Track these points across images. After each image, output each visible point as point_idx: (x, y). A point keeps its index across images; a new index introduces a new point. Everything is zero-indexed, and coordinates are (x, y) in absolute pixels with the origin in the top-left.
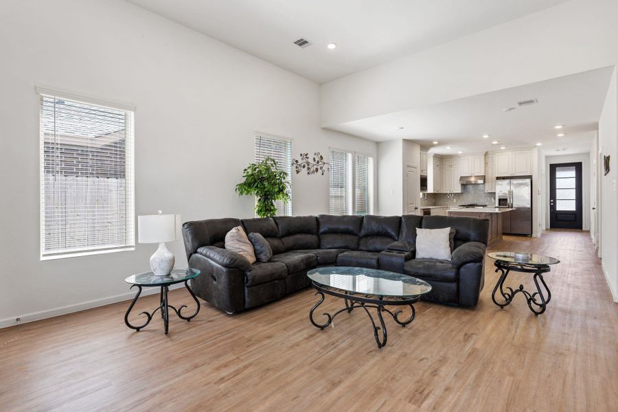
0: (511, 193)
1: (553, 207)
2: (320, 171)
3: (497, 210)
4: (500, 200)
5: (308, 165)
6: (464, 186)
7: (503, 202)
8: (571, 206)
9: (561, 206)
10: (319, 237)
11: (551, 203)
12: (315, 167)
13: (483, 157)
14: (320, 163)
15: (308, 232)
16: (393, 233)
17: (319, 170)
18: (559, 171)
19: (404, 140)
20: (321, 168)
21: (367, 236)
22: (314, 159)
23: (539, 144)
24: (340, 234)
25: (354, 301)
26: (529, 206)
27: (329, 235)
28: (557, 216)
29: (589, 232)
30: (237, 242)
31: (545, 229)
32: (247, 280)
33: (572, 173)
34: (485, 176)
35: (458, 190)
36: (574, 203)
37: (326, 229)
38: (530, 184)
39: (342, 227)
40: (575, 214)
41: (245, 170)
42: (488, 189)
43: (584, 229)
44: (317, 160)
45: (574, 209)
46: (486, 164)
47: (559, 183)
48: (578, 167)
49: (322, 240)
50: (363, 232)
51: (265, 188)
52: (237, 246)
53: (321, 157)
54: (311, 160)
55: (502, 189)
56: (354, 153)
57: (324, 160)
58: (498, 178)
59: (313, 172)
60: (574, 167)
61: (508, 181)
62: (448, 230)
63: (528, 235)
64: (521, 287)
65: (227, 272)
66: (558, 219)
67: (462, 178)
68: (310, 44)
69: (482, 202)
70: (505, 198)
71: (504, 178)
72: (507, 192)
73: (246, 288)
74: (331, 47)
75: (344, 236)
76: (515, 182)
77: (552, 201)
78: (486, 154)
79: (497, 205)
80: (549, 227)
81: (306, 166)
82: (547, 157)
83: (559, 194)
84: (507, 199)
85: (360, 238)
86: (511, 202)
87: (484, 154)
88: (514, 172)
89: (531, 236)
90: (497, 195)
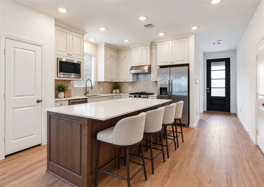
0: (170, 82)
1: (209, 93)
4: (161, 89)
7: (163, 91)
9: (214, 94)
13: (149, 48)
18: (213, 65)
23: (194, 28)
28: (211, 101)
29: (235, 114)
31: (202, 112)
34: (150, 66)
36: (224, 90)
38: (187, 72)
40: (225, 99)
43: (231, 112)
45: (224, 96)
46: (151, 54)
47: (213, 75)
48: (227, 62)
55: (163, 78)
61: (168, 69)
63: (185, 124)
66: (213, 103)
69: (150, 90)
70: (165, 86)
71: (165, 67)
72: (167, 81)
77: (208, 89)
78: (152, 44)
79: (159, 94)
80: (206, 110)
82: (205, 54)
83: (213, 83)
84: (166, 88)
86: (171, 91)
87: (149, 44)
88: (173, 61)
89: (187, 126)
90: (159, 84)
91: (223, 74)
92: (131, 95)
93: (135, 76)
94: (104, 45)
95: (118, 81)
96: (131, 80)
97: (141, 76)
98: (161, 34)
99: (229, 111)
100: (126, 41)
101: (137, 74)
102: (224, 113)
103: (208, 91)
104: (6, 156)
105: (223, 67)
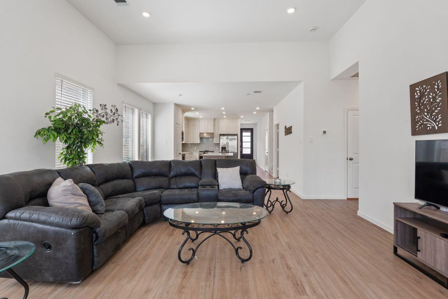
0: (227, 143)
1: (241, 152)
2: (116, 122)
3: (221, 154)
4: (222, 148)
5: (107, 115)
6: (201, 138)
7: (224, 149)
8: (249, 151)
9: (244, 152)
10: (133, 181)
12: (112, 118)
13: (212, 122)
14: (116, 115)
15: (123, 177)
16: (197, 173)
17: (115, 120)
18: (244, 132)
19: (175, 104)
20: (117, 119)
21: (176, 176)
22: (111, 110)
23: (242, 117)
24: (153, 177)
25: (199, 232)
26: (236, 152)
27: (143, 179)
30: (71, 196)
32: (97, 237)
33: (249, 134)
34: (213, 133)
35: (198, 142)
36: (250, 149)
37: (140, 173)
38: (237, 139)
39: (155, 171)
40: (251, 156)
41: (47, 114)
42: (215, 141)
44: (114, 111)
45: (250, 153)
46: (214, 125)
47: (244, 139)
48: (252, 131)
49: (137, 184)
50: (172, 173)
51: (84, 135)
52: (72, 201)
53: (117, 110)
54: (108, 111)
55: (223, 141)
56: (140, 110)
57: (119, 112)
58: (221, 135)
59: (110, 122)
60: (250, 131)
61: (226, 137)
62: (238, 168)
64: (277, 199)
65: (76, 235)
67: (200, 133)
68: (127, 5)
69: (211, 149)
70: (225, 146)
71: (224, 135)
73: (95, 247)
74: (146, 15)
75: (156, 178)
76: (230, 137)
77: (241, 149)
78: (214, 119)
79: (221, 151)
81: (105, 117)
82: (241, 124)
83: (244, 145)
85: (170, 179)
86: (228, 148)
88: (229, 132)
90: (221, 145)
91: (249, 139)
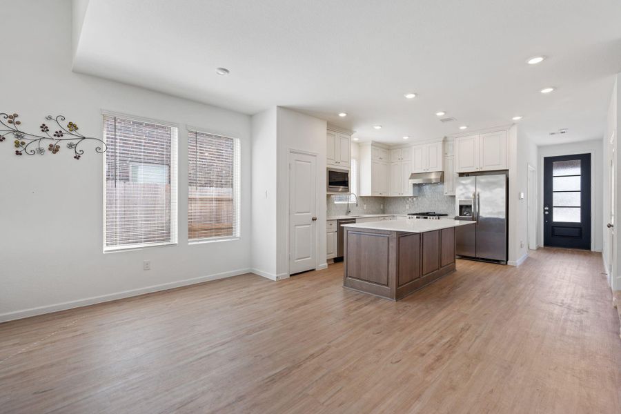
0: (476, 197)
1: (548, 217)
2: (67, 151)
3: (457, 223)
4: (461, 207)
6: (418, 186)
7: (464, 208)
8: (574, 217)
9: (559, 217)
11: (545, 211)
13: (440, 145)
17: (63, 148)
19: (280, 107)
23: (516, 118)
26: (503, 216)
28: (553, 231)
29: (600, 254)
31: (535, 248)
34: (442, 172)
35: (409, 192)
36: (578, 211)
38: (505, 183)
40: (581, 228)
42: (447, 190)
43: (593, 249)
44: (54, 129)
45: (579, 221)
46: (445, 154)
47: (557, 184)
48: (585, 161)
55: (464, 191)
57: (83, 132)
58: (461, 175)
59: (38, 152)
60: (580, 161)
61: (472, 178)
63: (501, 261)
66: (556, 233)
67: (413, 175)
69: (441, 209)
70: (469, 204)
71: (467, 174)
72: (471, 196)
76: (482, 179)
77: (547, 208)
78: (445, 141)
79: (457, 214)
80: (542, 245)
82: (540, 148)
83: (557, 199)
84: (471, 206)
86: (477, 211)
87: (442, 139)
88: (481, 166)
89: (505, 263)
90: (457, 200)
91: (576, 183)
92: (411, 216)
93: (417, 188)
94: (370, 143)
95: (390, 196)
96: (411, 194)
97: (427, 188)
98: (463, 128)
99: (589, 247)
100: (406, 138)
101: (420, 185)
102: (578, 251)
103: (547, 213)
104: (291, 275)
105: (578, 171)
